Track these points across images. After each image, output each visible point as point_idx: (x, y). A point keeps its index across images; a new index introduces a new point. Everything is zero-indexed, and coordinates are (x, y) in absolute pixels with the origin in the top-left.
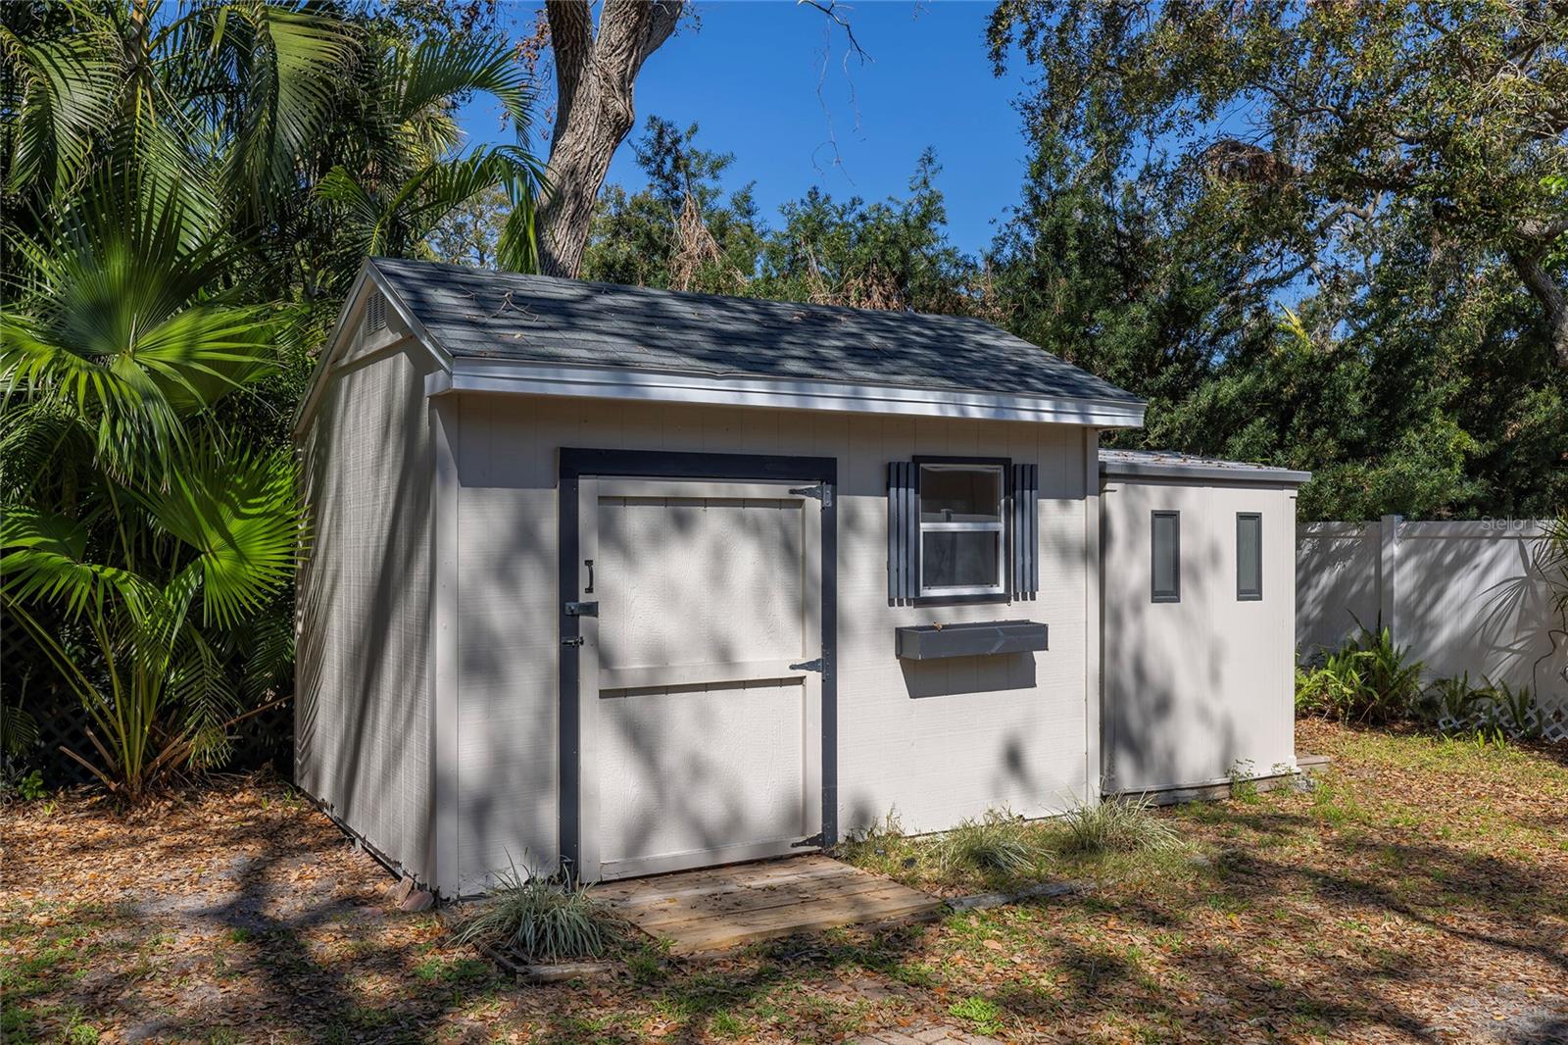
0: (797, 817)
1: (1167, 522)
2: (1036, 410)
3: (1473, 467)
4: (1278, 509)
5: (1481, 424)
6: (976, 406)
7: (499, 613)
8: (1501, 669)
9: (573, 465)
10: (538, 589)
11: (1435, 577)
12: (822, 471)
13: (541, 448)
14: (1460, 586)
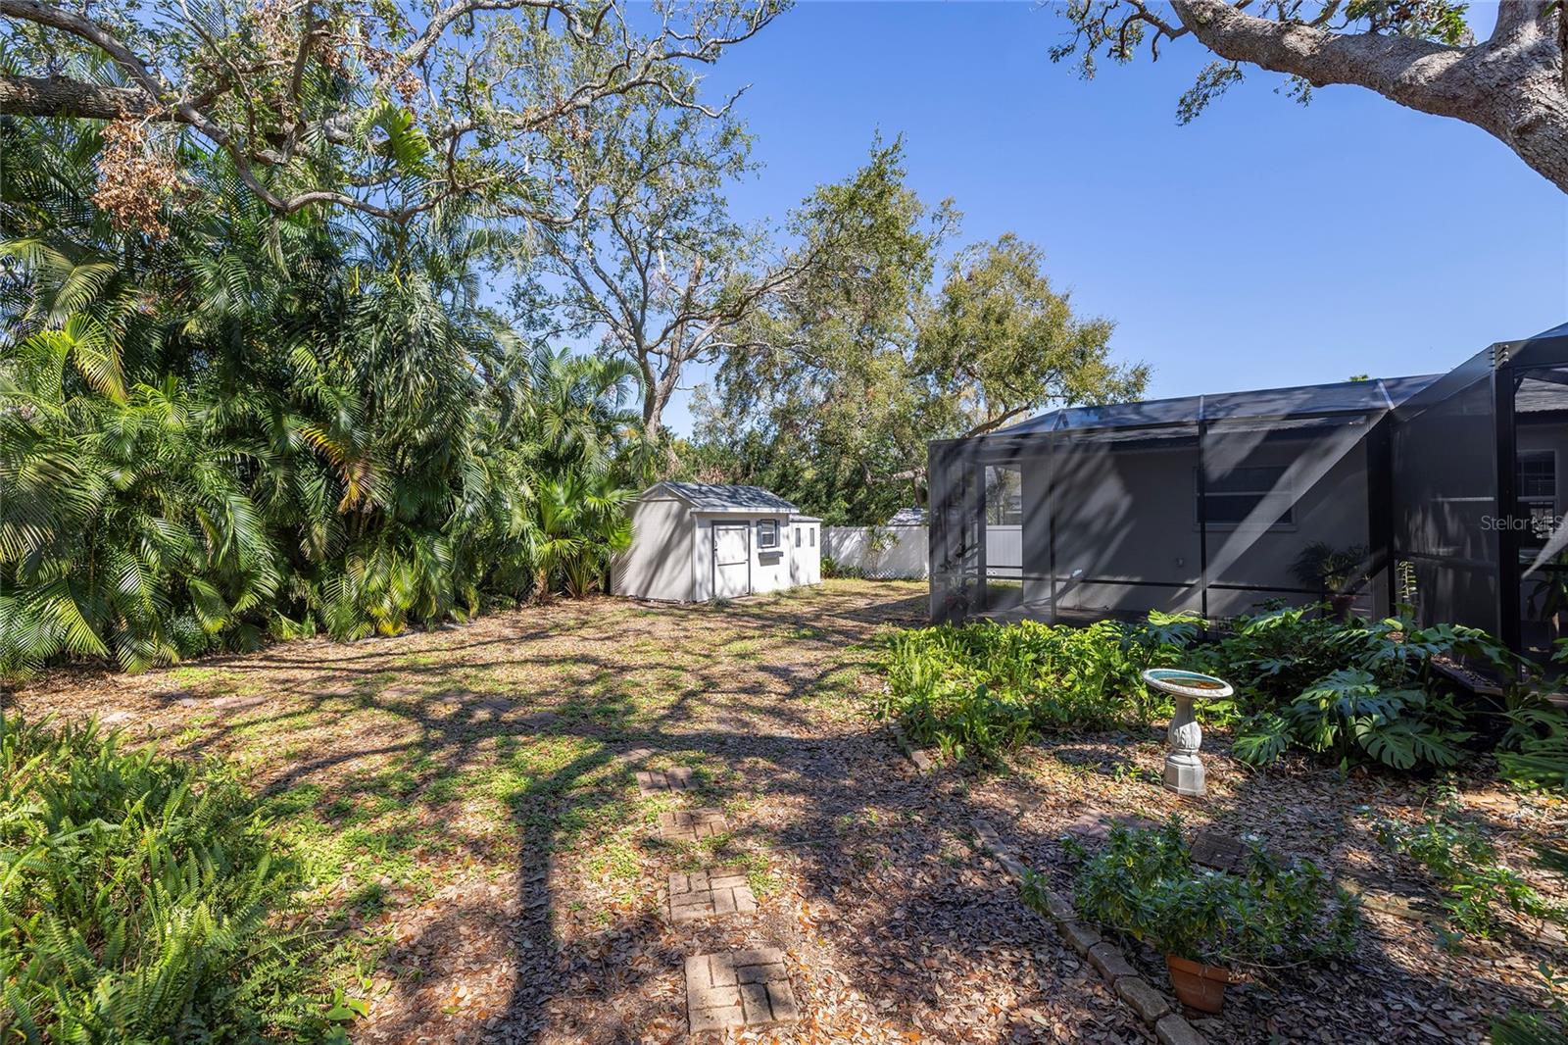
0: (744, 588)
1: (798, 530)
2: (782, 510)
3: (848, 511)
4: (817, 527)
5: (849, 499)
6: (774, 510)
7: (703, 550)
8: (856, 562)
9: (714, 523)
10: (708, 546)
11: (841, 541)
12: (747, 523)
13: (707, 521)
14: (847, 543)
